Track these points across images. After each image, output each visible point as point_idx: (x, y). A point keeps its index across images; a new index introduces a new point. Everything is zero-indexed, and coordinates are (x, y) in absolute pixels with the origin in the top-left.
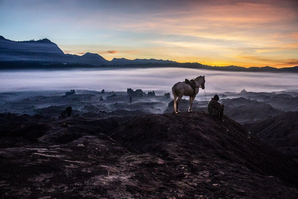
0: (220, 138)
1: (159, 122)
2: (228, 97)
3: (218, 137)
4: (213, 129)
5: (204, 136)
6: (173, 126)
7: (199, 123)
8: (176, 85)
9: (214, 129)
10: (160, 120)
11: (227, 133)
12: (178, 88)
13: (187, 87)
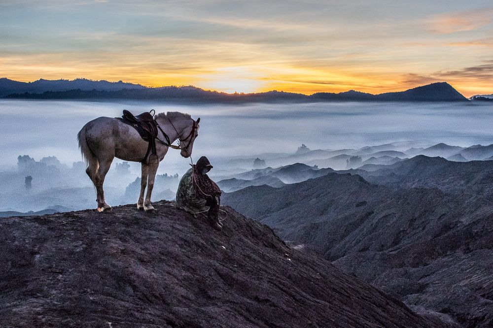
0: (193, 270)
1: (14, 239)
2: (268, 165)
3: (188, 269)
4: (176, 249)
5: (143, 271)
6: (54, 250)
7: (138, 236)
8: (89, 126)
9: (181, 246)
10: (17, 234)
11: (219, 255)
12: (95, 133)
13: (126, 132)
